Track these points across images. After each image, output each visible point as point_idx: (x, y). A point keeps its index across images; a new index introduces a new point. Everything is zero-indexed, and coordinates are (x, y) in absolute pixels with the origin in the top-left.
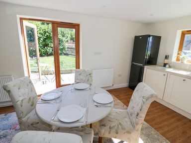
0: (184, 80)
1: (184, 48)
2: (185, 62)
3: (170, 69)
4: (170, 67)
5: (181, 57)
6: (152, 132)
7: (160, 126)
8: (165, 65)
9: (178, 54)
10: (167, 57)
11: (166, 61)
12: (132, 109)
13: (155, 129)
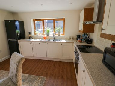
0: (39, 44)
1: (36, 28)
2: (38, 35)
3: (33, 39)
4: (32, 38)
5: (36, 32)
6: (32, 78)
7: (35, 71)
8: (30, 38)
9: (35, 31)
10: (29, 33)
11: (30, 36)
12: (12, 74)
13: (33, 75)
